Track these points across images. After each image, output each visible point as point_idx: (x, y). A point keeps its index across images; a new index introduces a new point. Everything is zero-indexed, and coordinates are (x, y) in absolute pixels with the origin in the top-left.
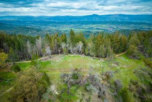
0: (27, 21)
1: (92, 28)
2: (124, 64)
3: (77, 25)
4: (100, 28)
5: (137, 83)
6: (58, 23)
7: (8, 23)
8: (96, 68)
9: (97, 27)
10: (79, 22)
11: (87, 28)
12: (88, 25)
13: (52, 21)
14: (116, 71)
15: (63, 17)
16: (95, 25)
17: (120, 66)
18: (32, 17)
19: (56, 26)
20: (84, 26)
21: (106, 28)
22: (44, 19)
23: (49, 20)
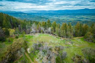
0: (42, 13)
1: (82, 18)
2: (77, 44)
3: (72, 16)
4: (89, 18)
5: (81, 57)
6: (59, 14)
7: (33, 14)
8: (54, 43)
9: (87, 18)
10: (73, 14)
11: (78, 18)
12: (80, 16)
13: (56, 13)
14: (68, 47)
15: (63, 10)
16: (86, 16)
17: (73, 44)
18: (45, 11)
19: (58, 16)
20: (77, 16)
21: (93, 19)
22: (51, 12)
23: (54, 13)
